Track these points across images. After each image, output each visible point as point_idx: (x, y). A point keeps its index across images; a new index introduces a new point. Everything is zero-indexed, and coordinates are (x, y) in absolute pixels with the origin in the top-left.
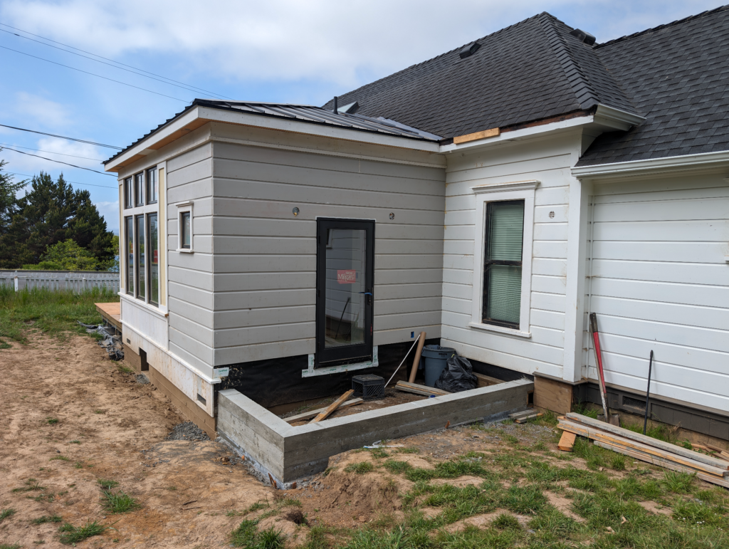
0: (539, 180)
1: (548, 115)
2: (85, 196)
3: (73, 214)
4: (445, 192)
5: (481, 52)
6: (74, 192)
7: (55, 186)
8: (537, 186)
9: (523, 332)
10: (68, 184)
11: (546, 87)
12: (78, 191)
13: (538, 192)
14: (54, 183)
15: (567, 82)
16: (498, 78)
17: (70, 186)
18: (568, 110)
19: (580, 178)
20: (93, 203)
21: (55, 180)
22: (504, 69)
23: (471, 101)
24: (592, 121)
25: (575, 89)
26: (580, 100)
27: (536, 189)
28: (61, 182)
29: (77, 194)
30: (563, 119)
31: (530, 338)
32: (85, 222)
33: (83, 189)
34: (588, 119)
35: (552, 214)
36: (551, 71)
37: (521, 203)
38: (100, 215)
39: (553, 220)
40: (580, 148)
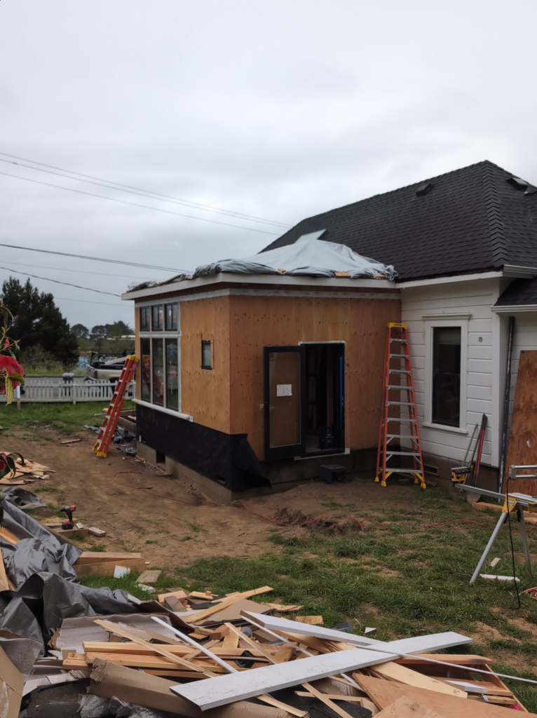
0: (471, 313)
1: (473, 268)
2: (49, 298)
3: (38, 317)
4: (400, 318)
5: (434, 193)
6: (39, 295)
7: (23, 289)
8: (470, 317)
9: (461, 429)
10: (34, 288)
11: (475, 242)
12: (43, 294)
13: (471, 321)
14: (22, 287)
15: (489, 240)
16: (443, 225)
17: (36, 289)
18: (486, 266)
19: (500, 314)
20: (56, 306)
21: (23, 284)
22: (449, 216)
23: (421, 245)
24: (502, 275)
25: (493, 248)
26: (495, 259)
27: (469, 320)
28: (28, 286)
29: (42, 297)
30: (483, 272)
31: (467, 434)
32: (50, 325)
33: (47, 292)
34: (499, 274)
35: (481, 339)
36: (482, 226)
37: (458, 329)
38: (63, 317)
39: (481, 343)
40: (498, 291)
